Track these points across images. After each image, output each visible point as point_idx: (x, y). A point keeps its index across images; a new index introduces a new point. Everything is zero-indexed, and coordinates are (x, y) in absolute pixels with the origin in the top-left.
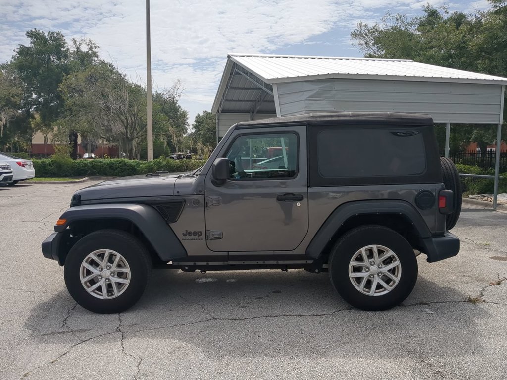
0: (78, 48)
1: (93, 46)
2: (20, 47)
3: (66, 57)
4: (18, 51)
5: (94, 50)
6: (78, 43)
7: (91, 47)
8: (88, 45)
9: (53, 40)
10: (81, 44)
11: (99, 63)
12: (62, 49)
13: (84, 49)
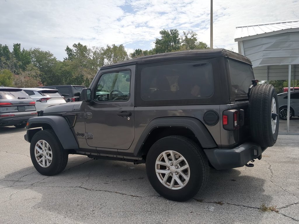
0: (186, 37)
1: (194, 34)
2: (157, 40)
3: (178, 42)
4: (155, 42)
5: (195, 37)
6: (186, 34)
7: (193, 35)
8: (191, 34)
9: (172, 34)
10: (187, 34)
11: (199, 44)
12: (177, 38)
13: (189, 36)
